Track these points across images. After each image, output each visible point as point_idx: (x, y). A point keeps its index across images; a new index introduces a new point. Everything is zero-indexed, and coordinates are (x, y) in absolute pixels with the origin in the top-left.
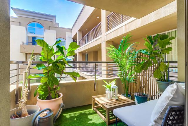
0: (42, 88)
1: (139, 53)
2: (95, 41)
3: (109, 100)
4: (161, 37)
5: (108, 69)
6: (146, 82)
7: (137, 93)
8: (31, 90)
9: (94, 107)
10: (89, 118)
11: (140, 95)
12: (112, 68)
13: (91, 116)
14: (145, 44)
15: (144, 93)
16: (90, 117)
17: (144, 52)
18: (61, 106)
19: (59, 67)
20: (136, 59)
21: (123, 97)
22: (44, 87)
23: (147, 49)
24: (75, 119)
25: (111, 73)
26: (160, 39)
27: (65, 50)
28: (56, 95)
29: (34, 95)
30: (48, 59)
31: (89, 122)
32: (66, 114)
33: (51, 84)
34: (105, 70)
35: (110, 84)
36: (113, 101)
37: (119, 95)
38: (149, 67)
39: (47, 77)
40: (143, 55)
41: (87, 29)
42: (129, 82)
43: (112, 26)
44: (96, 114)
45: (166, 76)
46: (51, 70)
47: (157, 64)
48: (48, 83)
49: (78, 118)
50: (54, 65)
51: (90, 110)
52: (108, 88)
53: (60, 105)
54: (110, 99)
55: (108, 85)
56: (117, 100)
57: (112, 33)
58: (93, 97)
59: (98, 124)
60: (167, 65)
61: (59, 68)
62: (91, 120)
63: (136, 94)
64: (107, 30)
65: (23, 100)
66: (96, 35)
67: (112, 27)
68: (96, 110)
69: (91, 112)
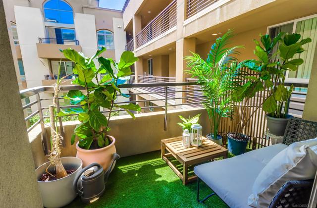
0: (83, 130)
1: (242, 68)
2: (165, 36)
3: (188, 148)
4: (288, 38)
5: (186, 89)
6: (248, 118)
7: (232, 133)
8: (65, 132)
9: (164, 155)
10: (157, 173)
11: (236, 138)
12: (193, 87)
13: (160, 169)
14: (257, 52)
15: (244, 134)
16: (158, 171)
17: (251, 65)
18: (115, 157)
19: (106, 96)
20: (236, 79)
21: (209, 142)
22: (85, 128)
23: (259, 60)
24: (137, 175)
25: (190, 95)
26: (285, 42)
27: (114, 65)
28: (104, 140)
29: (71, 142)
30: (87, 83)
31: (157, 180)
32: (122, 167)
33: (95, 125)
34: (182, 90)
35: (190, 122)
36: (194, 148)
37: (203, 138)
38: (256, 93)
39: (88, 113)
40: (249, 70)
41: (149, 12)
42: (220, 116)
43: (196, 7)
44: (167, 167)
45: (285, 107)
46: (93, 102)
47: (272, 88)
48: (90, 124)
49: (140, 174)
50: (98, 94)
51: (158, 159)
52: (186, 128)
53: (112, 156)
54: (189, 145)
55: (187, 123)
56: (199, 147)
57: (196, 21)
58: (163, 141)
59: (170, 183)
60: (288, 90)
61: (107, 98)
62: (161, 176)
63: (230, 136)
64: (188, 16)
65: (55, 153)
66: (166, 26)
67: (196, 10)
68: (168, 160)
69: (159, 163)
